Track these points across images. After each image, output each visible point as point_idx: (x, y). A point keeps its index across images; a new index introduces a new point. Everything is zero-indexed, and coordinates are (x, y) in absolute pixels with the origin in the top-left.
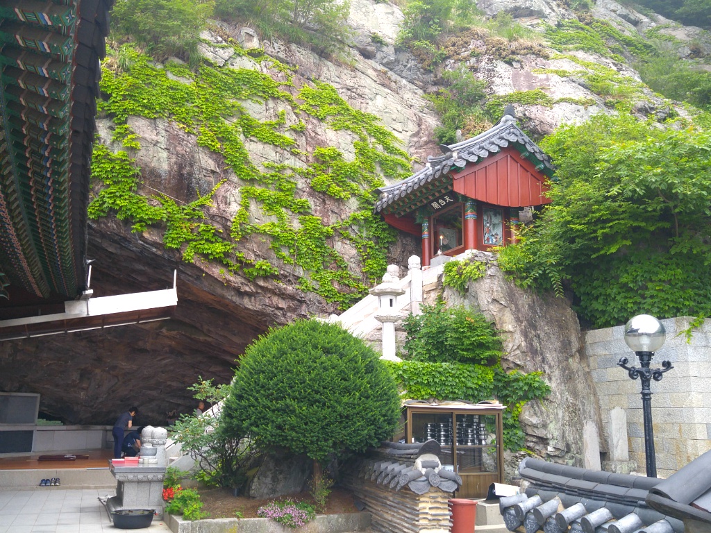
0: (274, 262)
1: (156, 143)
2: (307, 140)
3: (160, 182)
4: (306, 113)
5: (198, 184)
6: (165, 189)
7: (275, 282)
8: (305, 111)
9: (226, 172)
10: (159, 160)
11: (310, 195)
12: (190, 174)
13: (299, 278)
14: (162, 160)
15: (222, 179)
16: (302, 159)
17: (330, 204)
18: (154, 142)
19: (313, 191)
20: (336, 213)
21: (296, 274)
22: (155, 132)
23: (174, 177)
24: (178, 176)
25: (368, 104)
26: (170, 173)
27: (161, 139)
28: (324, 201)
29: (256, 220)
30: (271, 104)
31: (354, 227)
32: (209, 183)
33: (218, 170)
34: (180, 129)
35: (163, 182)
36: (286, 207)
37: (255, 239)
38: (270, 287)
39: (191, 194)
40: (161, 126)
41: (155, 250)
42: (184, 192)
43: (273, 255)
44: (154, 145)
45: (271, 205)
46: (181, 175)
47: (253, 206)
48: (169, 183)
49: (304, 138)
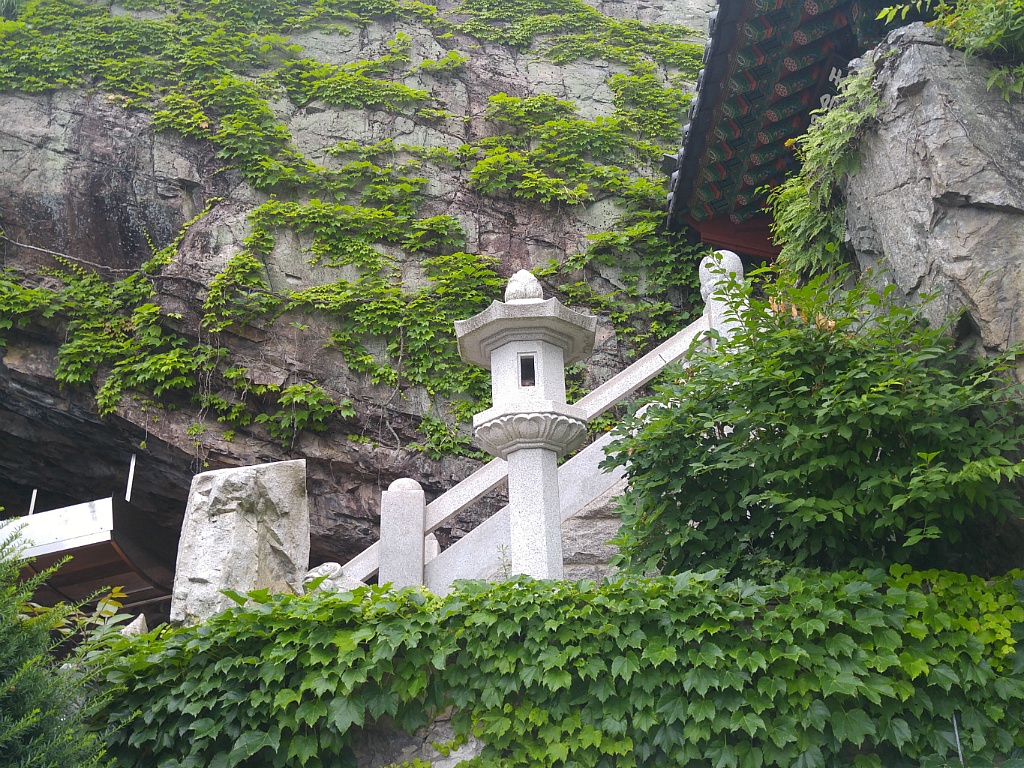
0: (342, 383)
1: (43, 143)
2: (469, 91)
3: (52, 230)
4: (474, 37)
5: (145, 217)
6: (68, 246)
7: (350, 443)
8: (468, 34)
9: (220, 180)
10: (42, 174)
11: (466, 206)
12: (119, 197)
13: (418, 420)
14: (49, 174)
15: (210, 196)
16: (450, 130)
17: (526, 224)
18: (36, 140)
19: (477, 197)
20: (550, 245)
21: (411, 411)
22: (46, 120)
23: (80, 209)
24: (90, 205)
25: (661, 8)
26: (70, 203)
27: (57, 131)
28: (511, 217)
29: (291, 281)
30: (376, 32)
31: (606, 273)
32: (174, 213)
33: (197, 178)
34: (111, 105)
35: (59, 227)
36: (384, 241)
37: (286, 332)
38: (340, 457)
39: (134, 249)
40: (64, 105)
41: (51, 401)
42: (115, 245)
43: (340, 365)
44: (40, 146)
45: (335, 239)
46: (98, 202)
47: (283, 249)
48: (74, 227)
49: (460, 87)
